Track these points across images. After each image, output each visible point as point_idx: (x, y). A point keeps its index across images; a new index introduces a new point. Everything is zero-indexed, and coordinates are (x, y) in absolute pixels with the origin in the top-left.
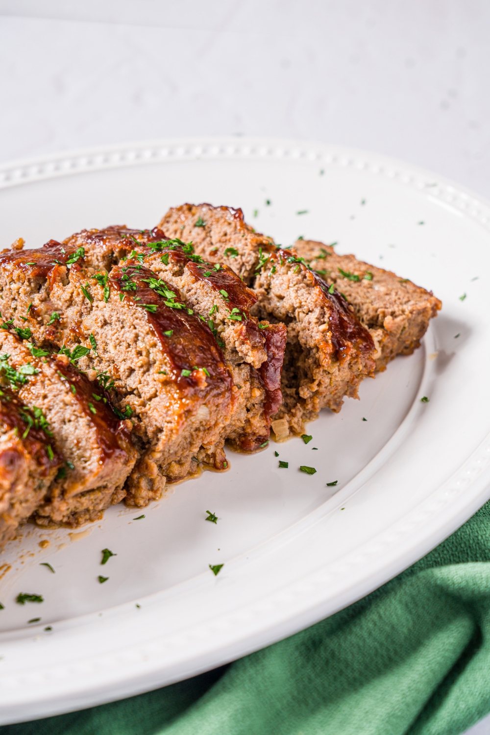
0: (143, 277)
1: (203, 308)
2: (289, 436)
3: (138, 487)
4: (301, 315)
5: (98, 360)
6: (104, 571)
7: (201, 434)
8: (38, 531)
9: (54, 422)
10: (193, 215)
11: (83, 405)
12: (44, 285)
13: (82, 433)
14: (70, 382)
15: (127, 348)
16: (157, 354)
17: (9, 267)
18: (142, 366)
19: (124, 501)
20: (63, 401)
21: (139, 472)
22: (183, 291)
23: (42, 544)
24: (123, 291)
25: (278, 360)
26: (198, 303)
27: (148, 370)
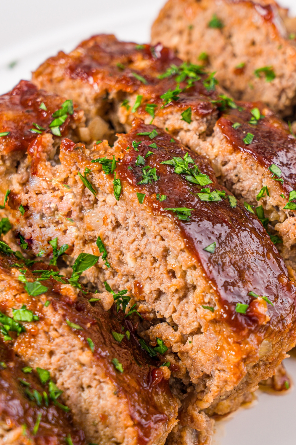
1: (247, 188)
5: (111, 272)
9: (68, 389)
12: (23, 162)
13: (109, 404)
14: (85, 332)
15: (152, 264)
16: (198, 279)
20: (78, 360)
24: (141, 187)
26: (239, 181)
27: (185, 296)
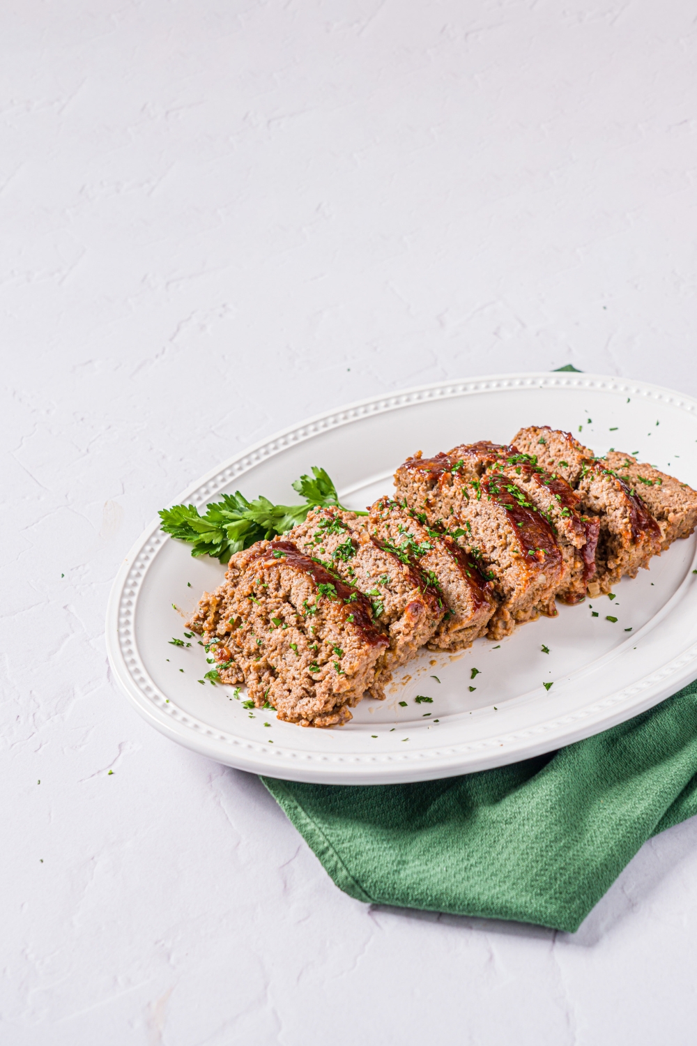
0: (503, 484)
1: (543, 506)
2: (599, 594)
3: (496, 627)
4: (611, 511)
5: (472, 539)
6: (473, 683)
7: (540, 593)
8: (429, 653)
9: (443, 582)
10: (538, 435)
11: (462, 571)
12: (436, 486)
13: (461, 590)
14: (455, 556)
15: (491, 533)
16: (512, 538)
17: (413, 471)
18: (501, 546)
19: (487, 636)
20: (449, 568)
21: (498, 616)
22: (530, 493)
23: (432, 662)
24: (490, 494)
25: (594, 543)
26: (540, 503)
27: (506, 548)
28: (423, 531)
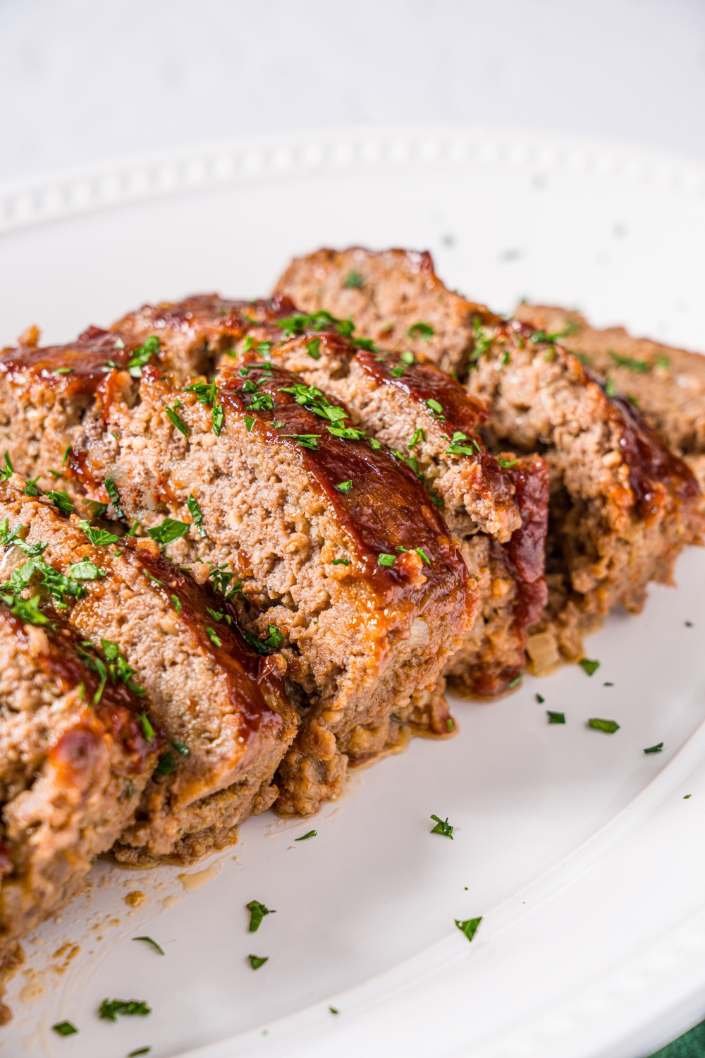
0: (281, 384)
1: (395, 434)
2: (556, 664)
3: (300, 779)
4: (567, 439)
5: (207, 545)
6: (256, 944)
7: (413, 673)
8: (121, 875)
9: (144, 668)
10: (339, 266)
11: (197, 631)
12: (90, 410)
13: (200, 683)
14: (170, 591)
15: (263, 519)
16: (327, 527)
17: (22, 378)
18: (296, 552)
19: (276, 808)
20: (158, 627)
21: (302, 750)
22: (355, 406)
23: (132, 898)
24: (250, 412)
25: (539, 524)
26: (384, 427)
27: (309, 558)
28: (72, 532)
